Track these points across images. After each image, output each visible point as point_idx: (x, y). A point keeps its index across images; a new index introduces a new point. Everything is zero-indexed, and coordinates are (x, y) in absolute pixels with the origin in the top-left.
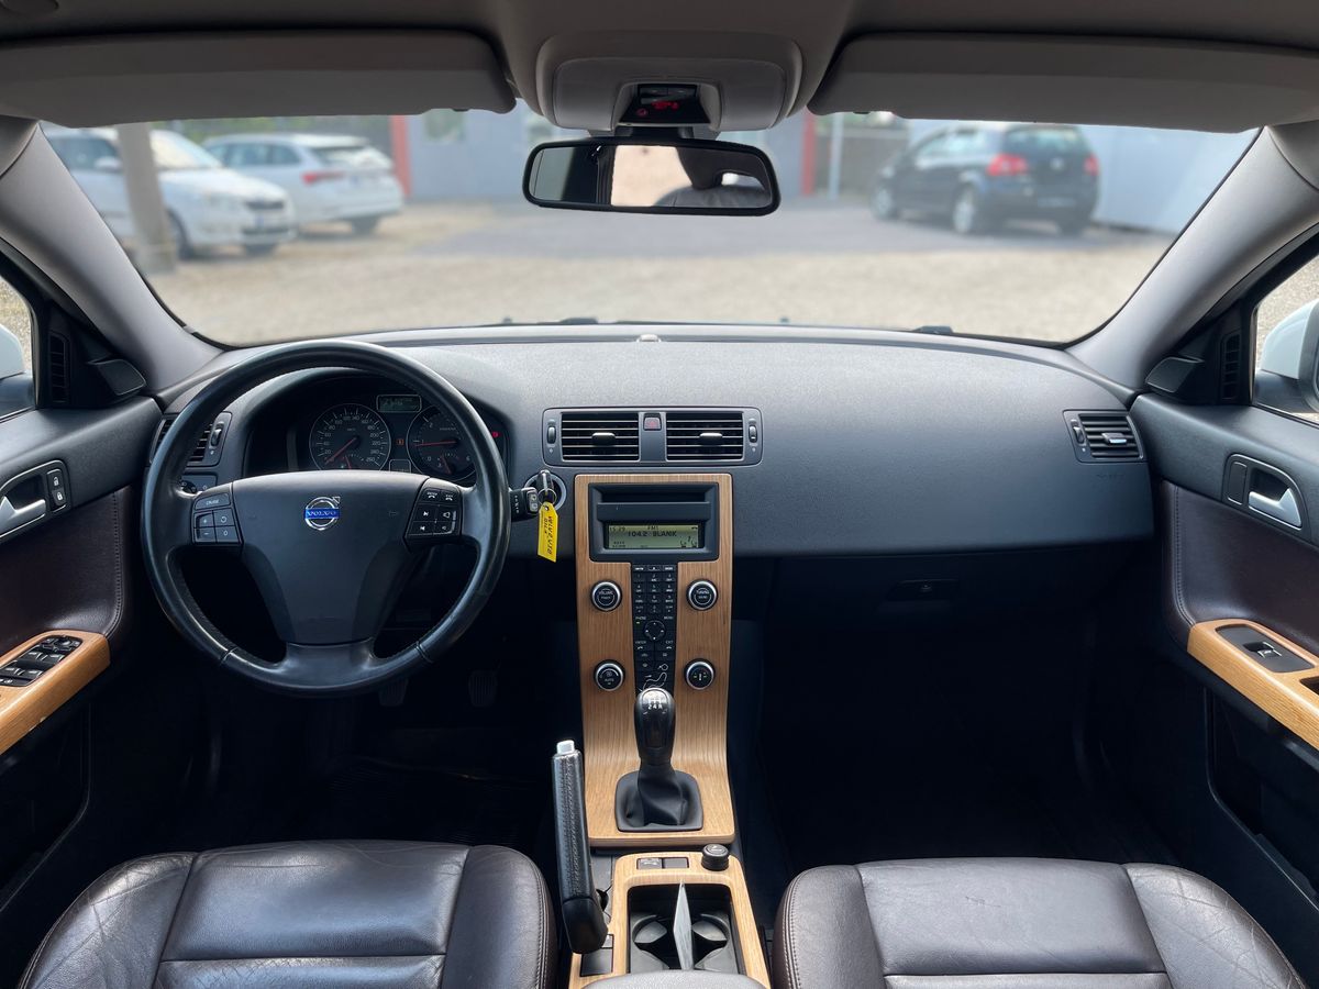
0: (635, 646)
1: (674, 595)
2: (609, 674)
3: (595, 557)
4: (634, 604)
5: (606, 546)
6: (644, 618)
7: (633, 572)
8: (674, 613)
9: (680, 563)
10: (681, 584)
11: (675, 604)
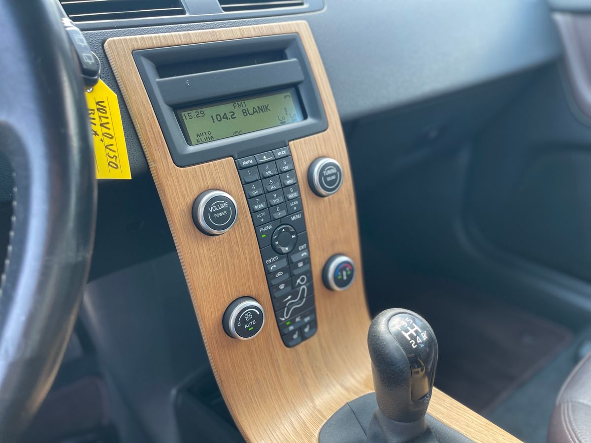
0: (266, 267)
1: (295, 186)
2: (249, 317)
3: (182, 161)
4: (253, 212)
5: (189, 143)
6: (269, 227)
7: (240, 168)
8: (300, 210)
9: (291, 143)
10: (301, 170)
11: (299, 198)
